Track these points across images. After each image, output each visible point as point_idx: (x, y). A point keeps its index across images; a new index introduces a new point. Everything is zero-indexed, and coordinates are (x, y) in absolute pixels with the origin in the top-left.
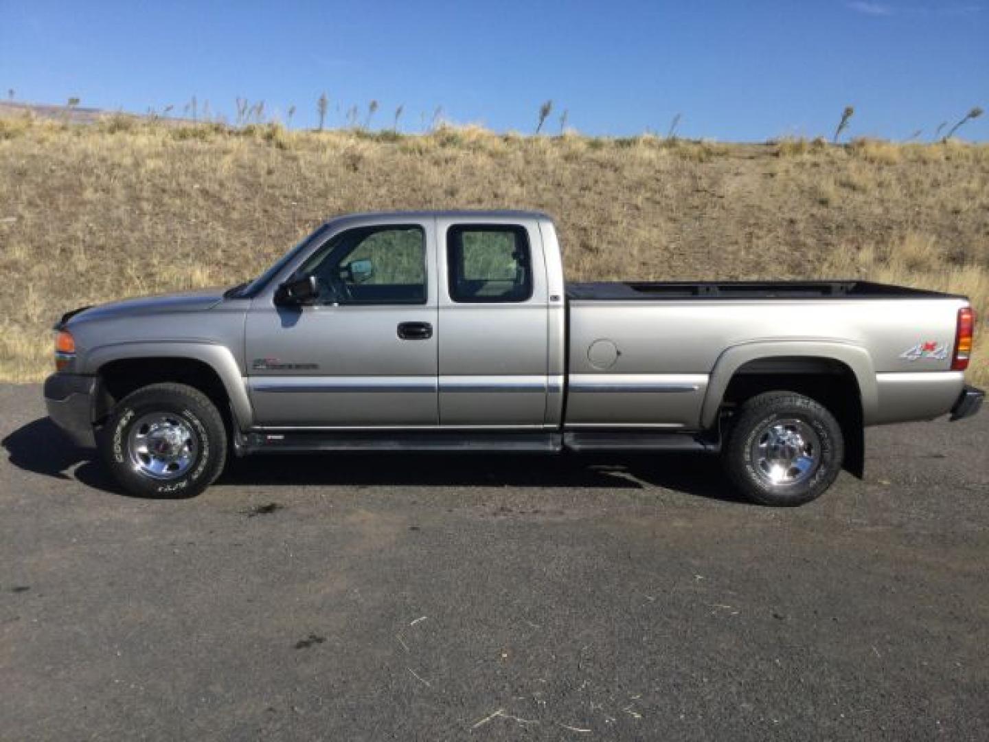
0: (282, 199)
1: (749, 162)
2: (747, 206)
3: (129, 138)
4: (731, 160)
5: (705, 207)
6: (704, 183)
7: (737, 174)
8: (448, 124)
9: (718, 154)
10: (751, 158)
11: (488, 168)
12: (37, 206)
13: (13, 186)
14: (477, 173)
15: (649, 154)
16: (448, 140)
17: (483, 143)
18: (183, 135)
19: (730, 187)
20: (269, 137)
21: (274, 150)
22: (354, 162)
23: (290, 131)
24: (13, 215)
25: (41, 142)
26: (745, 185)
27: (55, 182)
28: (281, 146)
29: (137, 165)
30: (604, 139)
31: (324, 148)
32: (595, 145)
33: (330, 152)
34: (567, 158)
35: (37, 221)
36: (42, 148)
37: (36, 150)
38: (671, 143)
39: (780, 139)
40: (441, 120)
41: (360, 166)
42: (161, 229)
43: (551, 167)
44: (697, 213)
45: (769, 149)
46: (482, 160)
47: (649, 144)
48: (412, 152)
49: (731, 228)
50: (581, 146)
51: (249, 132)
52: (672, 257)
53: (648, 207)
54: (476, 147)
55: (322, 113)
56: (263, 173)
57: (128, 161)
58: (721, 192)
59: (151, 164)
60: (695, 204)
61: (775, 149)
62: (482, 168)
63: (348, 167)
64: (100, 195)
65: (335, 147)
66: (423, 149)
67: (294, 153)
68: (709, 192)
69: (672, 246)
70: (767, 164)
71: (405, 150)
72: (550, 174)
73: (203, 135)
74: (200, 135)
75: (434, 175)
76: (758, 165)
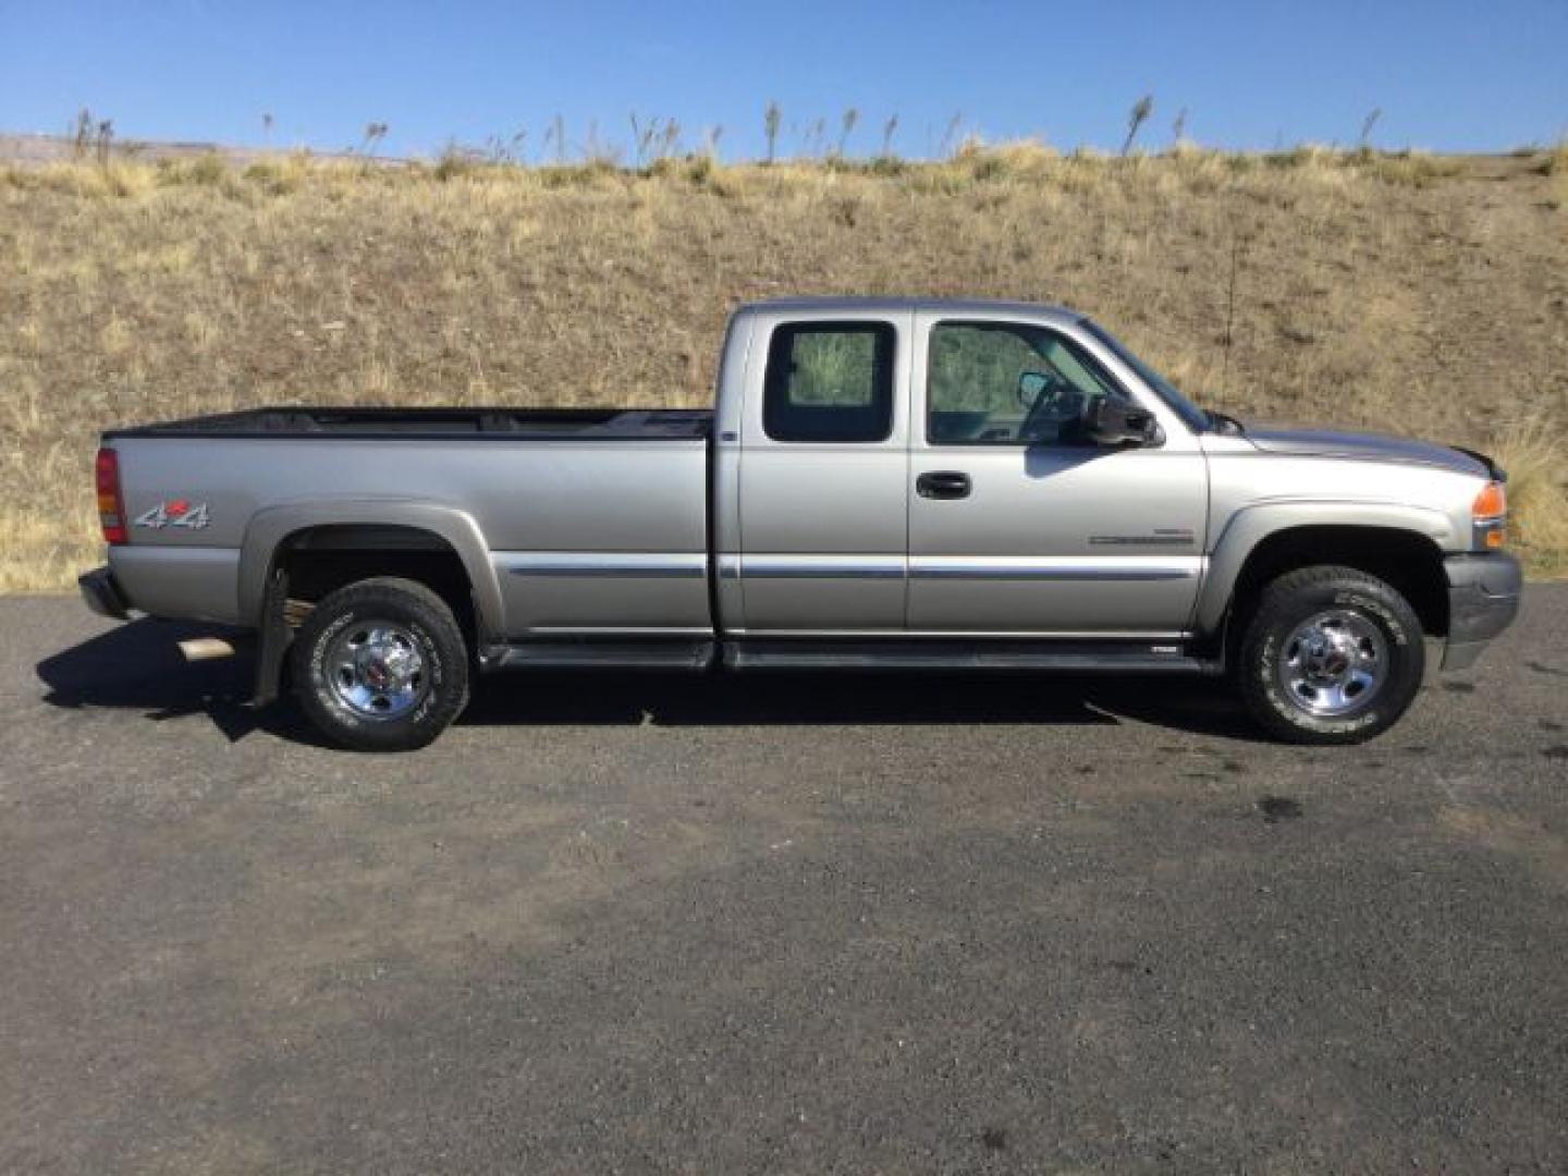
0: (755, 279)
1: (1499, 186)
2: (1528, 260)
3: (476, 188)
4: (1470, 183)
5: (1456, 261)
6: (1441, 222)
7: (1487, 207)
8: (980, 142)
9: (1447, 174)
10: (1502, 179)
11: (1067, 211)
12: (371, 302)
13: (322, 270)
14: (1053, 219)
15: (1332, 177)
16: (987, 170)
17: (1047, 169)
18: (556, 180)
19: (1485, 228)
20: (697, 177)
21: (711, 199)
22: (846, 213)
23: (728, 165)
24: (339, 319)
25: (335, 197)
26: (1511, 225)
27: (386, 263)
28: (720, 192)
29: (503, 231)
30: (1249, 155)
31: (791, 193)
32: (1237, 165)
33: (801, 197)
34: (1196, 188)
35: (384, 327)
36: (339, 208)
37: (330, 211)
38: (1361, 158)
39: (1540, 145)
40: (967, 137)
41: (857, 217)
42: (583, 334)
43: (1175, 205)
44: (1446, 274)
45: (1525, 163)
46: (1054, 198)
47: (1324, 160)
48: (934, 191)
49: (1519, 297)
50: (1213, 168)
51: (660, 169)
52: (1437, 346)
53: (1362, 265)
54: (1036, 177)
55: (772, 133)
56: (707, 236)
57: (486, 225)
58: (1474, 237)
59: (525, 228)
60: (1438, 257)
61: (1538, 160)
62: (1059, 213)
63: (838, 220)
64: (466, 281)
65: (810, 189)
66: (951, 185)
67: (746, 202)
68: (1452, 237)
69: (1430, 329)
70: (1533, 189)
71: (921, 188)
72: (1176, 215)
73: (586, 177)
74: (583, 177)
75: (983, 227)
76: (1517, 190)
